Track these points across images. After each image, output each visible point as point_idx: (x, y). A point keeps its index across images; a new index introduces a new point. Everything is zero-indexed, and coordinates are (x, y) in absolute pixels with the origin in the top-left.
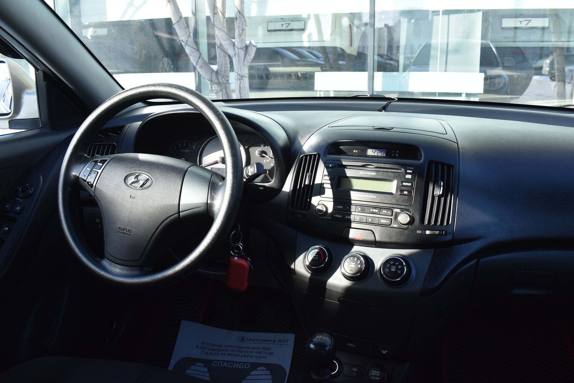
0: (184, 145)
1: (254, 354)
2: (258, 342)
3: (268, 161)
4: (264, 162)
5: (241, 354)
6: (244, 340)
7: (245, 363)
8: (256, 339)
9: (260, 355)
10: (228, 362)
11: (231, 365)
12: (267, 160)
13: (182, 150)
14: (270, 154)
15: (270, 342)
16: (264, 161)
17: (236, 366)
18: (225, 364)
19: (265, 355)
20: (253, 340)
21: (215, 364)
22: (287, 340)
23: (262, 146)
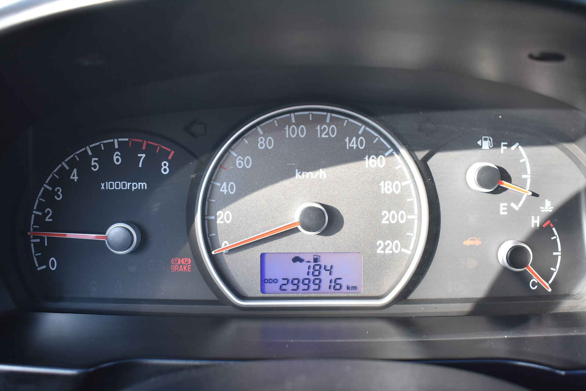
0: (117, 158)
3: (516, 208)
4: (502, 213)
12: (513, 205)
13: (107, 186)
14: (524, 176)
16: (502, 209)
23: (486, 145)
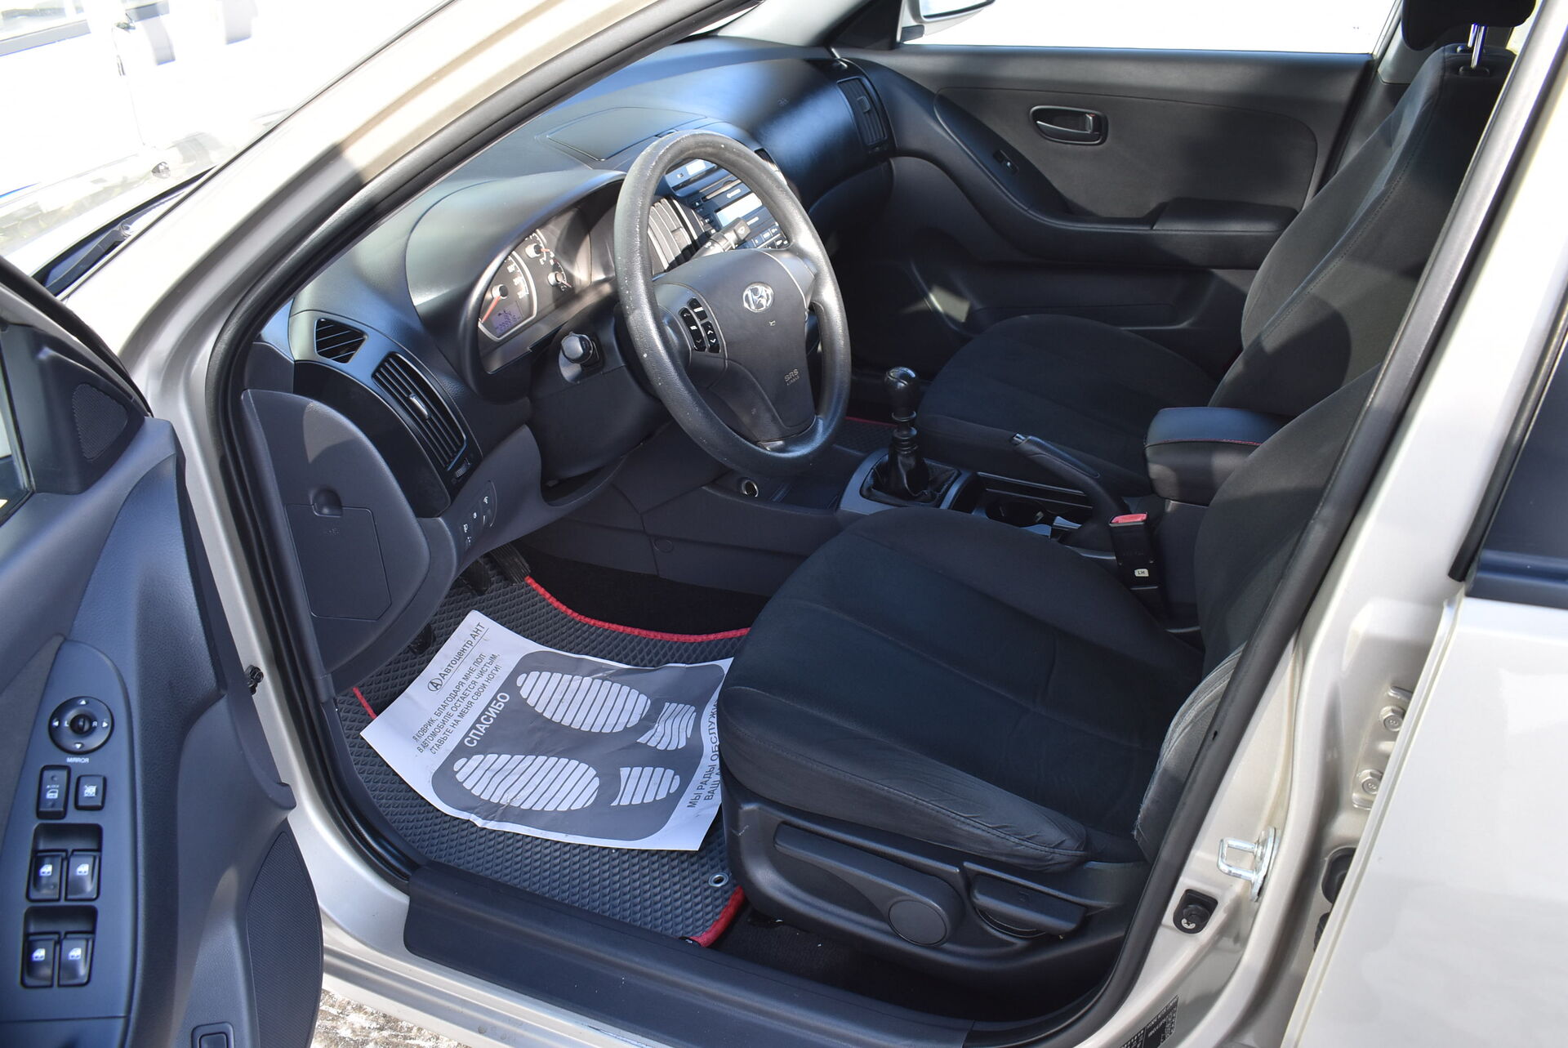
1: (481, 681)
2: (457, 665)
5: (469, 699)
6: (438, 685)
7: (495, 698)
8: (449, 665)
9: (489, 672)
10: (478, 721)
11: (487, 719)
15: (469, 650)
17: (495, 713)
18: (482, 728)
19: (492, 667)
20: (448, 671)
21: (471, 742)
22: (478, 625)
